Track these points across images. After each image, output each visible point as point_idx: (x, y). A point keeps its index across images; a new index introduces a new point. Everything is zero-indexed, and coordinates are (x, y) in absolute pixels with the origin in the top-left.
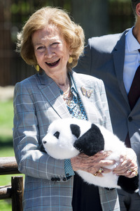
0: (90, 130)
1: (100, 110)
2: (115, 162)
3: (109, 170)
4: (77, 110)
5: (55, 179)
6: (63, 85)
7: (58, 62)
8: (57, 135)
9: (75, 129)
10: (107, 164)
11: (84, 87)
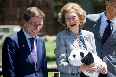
0: (88, 55)
1: (92, 45)
2: (98, 68)
3: (95, 71)
4: (82, 45)
5: (73, 74)
6: (77, 35)
7: (75, 24)
8: (74, 56)
9: (82, 54)
10: (94, 68)
11: (85, 36)
